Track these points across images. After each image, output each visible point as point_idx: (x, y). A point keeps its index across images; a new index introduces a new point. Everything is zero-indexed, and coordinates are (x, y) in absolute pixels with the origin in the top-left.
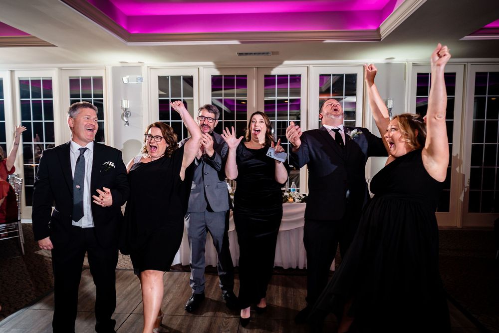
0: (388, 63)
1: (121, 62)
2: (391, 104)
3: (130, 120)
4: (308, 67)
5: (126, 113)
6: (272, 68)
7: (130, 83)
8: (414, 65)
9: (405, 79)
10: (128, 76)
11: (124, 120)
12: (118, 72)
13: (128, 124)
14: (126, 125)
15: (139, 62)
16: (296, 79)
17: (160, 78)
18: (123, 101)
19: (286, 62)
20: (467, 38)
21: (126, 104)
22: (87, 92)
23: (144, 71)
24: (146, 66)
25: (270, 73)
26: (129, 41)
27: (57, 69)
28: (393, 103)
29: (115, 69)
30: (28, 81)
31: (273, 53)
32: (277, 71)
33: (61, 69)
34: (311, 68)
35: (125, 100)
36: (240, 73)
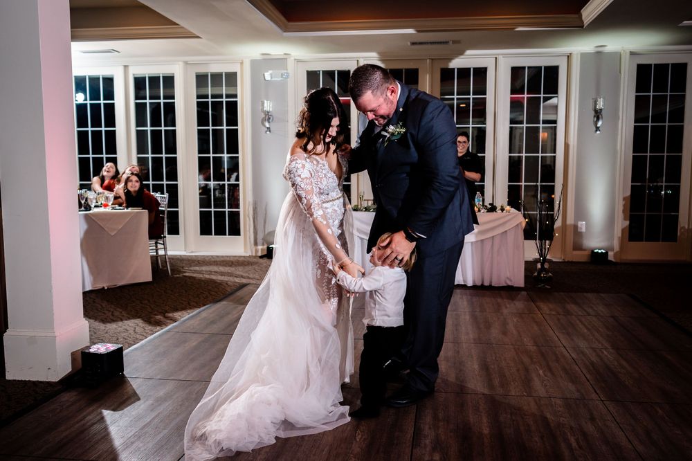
0: (599, 53)
1: (263, 54)
2: (602, 103)
3: (273, 126)
4: (496, 58)
5: (268, 117)
6: (450, 60)
7: (273, 79)
8: (632, 54)
9: (620, 72)
10: (270, 72)
11: (265, 126)
12: (258, 66)
13: (270, 131)
14: (268, 133)
15: (285, 54)
16: (481, 73)
17: (308, 72)
18: (265, 101)
19: (469, 52)
20: (686, 23)
21: (268, 106)
22: (217, 92)
23: (291, 64)
24: (293, 58)
25: (448, 65)
26: (286, 31)
27: (181, 63)
28: (604, 102)
29: (254, 63)
30: (144, 79)
31: (454, 42)
32: (456, 63)
33: (186, 63)
34: (501, 59)
35: (267, 100)
36: (411, 66)
